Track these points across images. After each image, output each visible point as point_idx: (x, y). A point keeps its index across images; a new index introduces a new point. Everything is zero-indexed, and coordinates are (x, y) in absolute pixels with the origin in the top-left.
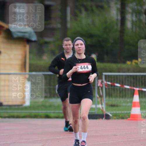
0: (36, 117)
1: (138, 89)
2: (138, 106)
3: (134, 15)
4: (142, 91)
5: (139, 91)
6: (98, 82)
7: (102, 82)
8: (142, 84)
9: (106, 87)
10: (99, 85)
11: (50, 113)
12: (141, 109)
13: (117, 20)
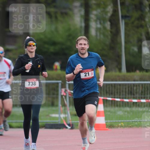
1: (102, 98)
2: (103, 116)
3: (98, 22)
4: (107, 100)
5: (103, 99)
6: (61, 90)
7: (66, 90)
8: (107, 93)
9: (70, 96)
10: (62, 94)
11: (12, 122)
13: (81, 27)
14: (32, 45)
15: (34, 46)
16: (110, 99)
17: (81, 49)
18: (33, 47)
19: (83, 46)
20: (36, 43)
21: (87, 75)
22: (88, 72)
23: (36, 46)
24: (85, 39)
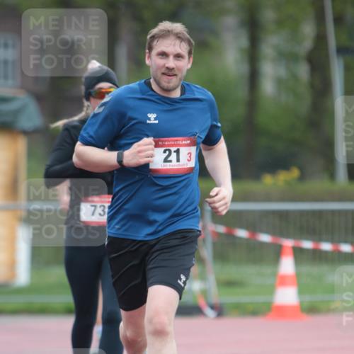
8: (302, 229)
16: (307, 245)
17: (163, 74)
19: (171, 63)
21: (173, 156)
22: (175, 149)
24: (179, 38)
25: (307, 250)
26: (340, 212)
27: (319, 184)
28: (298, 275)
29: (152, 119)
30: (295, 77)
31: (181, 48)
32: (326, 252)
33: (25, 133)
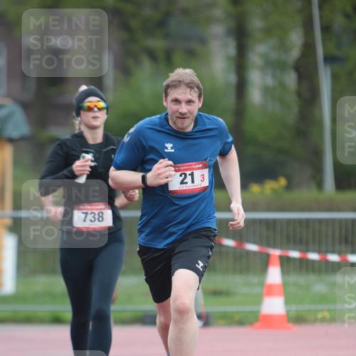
0: (28, 320)
12: (287, 303)
14: (96, 106)
15: (100, 109)
16: (295, 254)
18: (98, 114)
19: (184, 108)
20: (105, 101)
23: (105, 111)
25: (294, 259)
26: (327, 221)
27: (306, 193)
28: (285, 284)
29: (169, 148)
30: (282, 85)
31: (191, 95)
32: (313, 261)
33: (11, 140)
